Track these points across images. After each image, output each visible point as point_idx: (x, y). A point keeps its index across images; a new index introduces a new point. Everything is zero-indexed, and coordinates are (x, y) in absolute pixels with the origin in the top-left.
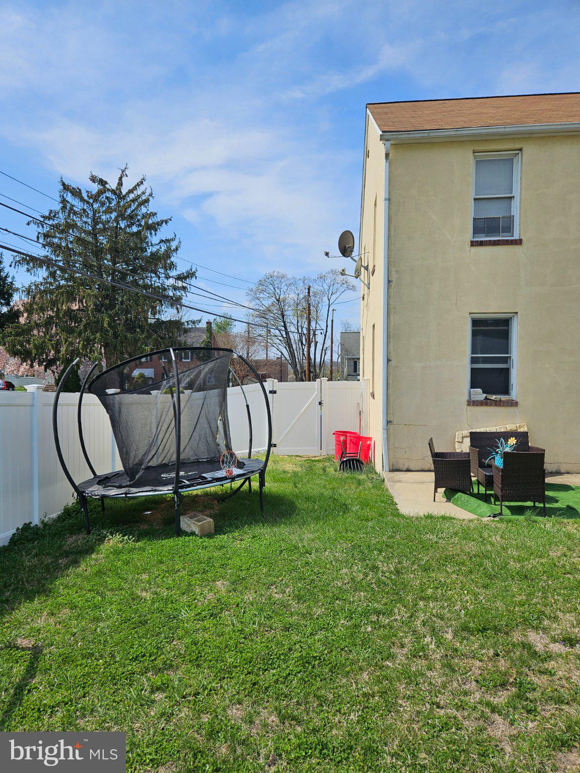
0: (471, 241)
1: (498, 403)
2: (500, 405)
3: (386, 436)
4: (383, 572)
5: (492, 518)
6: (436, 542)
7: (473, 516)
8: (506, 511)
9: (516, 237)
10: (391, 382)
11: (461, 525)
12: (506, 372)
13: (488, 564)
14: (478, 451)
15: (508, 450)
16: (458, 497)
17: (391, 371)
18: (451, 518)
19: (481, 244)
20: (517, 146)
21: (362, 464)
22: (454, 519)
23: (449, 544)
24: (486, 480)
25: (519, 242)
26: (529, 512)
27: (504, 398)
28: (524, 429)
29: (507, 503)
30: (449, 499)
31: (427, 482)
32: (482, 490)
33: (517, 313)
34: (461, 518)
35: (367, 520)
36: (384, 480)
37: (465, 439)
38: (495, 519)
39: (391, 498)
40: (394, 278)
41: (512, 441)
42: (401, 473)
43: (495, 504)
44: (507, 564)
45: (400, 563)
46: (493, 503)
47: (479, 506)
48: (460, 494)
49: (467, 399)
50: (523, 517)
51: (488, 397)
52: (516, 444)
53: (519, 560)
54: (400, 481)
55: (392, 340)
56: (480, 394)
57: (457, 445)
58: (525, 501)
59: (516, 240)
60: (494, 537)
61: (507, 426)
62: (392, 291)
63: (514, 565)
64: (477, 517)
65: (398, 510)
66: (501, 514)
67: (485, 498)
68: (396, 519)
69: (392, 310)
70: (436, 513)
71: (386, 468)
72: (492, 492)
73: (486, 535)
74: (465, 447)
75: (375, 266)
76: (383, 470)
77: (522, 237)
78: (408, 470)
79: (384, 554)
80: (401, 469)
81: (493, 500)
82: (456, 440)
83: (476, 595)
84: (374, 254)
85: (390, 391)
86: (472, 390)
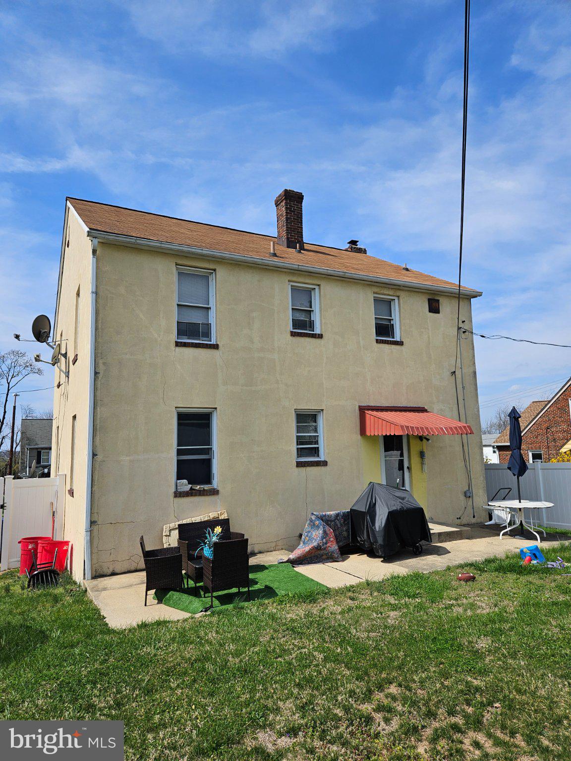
0: (176, 342)
1: (202, 493)
2: (204, 495)
3: (89, 538)
4: (100, 710)
5: (204, 613)
6: (155, 655)
7: (187, 615)
8: (216, 602)
9: (213, 342)
10: (96, 478)
11: (177, 628)
12: (208, 463)
13: (209, 666)
14: (187, 543)
15: (215, 539)
16: (170, 596)
17: (97, 466)
18: (165, 622)
19: (185, 345)
20: (212, 267)
21: (58, 574)
22: (169, 622)
23: (168, 654)
24: (196, 573)
25: (216, 347)
26: (237, 599)
27: (206, 487)
28: (224, 516)
29: (215, 594)
30: (160, 601)
31: (136, 585)
32: (191, 583)
33: (216, 408)
34: (176, 620)
35: (72, 646)
36: (86, 591)
37: (172, 532)
38: (207, 613)
39: (97, 611)
40: (101, 368)
41: (218, 530)
42: (105, 578)
43: (205, 597)
44: (227, 661)
45: (119, 692)
46: (203, 596)
47: (191, 602)
48: (171, 593)
49: (174, 491)
50: (231, 605)
51: (193, 487)
52: (221, 532)
53: (237, 654)
54: (105, 589)
55: (98, 433)
56: (186, 485)
57: (164, 539)
58: (231, 588)
59: (214, 345)
60: (210, 634)
61: (210, 514)
62: (99, 383)
63: (233, 661)
64: (190, 615)
65: (107, 624)
66: (211, 606)
67: (194, 592)
68: (107, 638)
69: (99, 402)
70: (150, 620)
71: (89, 575)
72: (201, 584)
73: (202, 633)
74: (172, 540)
75: (77, 355)
76: (84, 579)
77: (218, 343)
78: (114, 574)
79: (99, 686)
80: (105, 573)
81: (202, 593)
82: (164, 535)
83: (204, 707)
84: (75, 342)
85: (95, 488)
86: (178, 481)
